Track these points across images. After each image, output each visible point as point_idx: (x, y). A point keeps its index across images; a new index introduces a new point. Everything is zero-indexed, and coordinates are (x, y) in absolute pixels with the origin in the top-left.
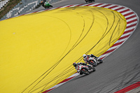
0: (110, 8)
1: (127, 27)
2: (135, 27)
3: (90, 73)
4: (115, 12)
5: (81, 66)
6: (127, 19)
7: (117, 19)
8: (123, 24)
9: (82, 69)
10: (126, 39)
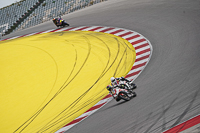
0: (113, 33)
1: (137, 60)
2: (147, 60)
3: (131, 98)
4: (119, 38)
5: (118, 90)
6: (136, 48)
7: (122, 49)
8: (131, 56)
9: (120, 93)
10: (136, 76)
